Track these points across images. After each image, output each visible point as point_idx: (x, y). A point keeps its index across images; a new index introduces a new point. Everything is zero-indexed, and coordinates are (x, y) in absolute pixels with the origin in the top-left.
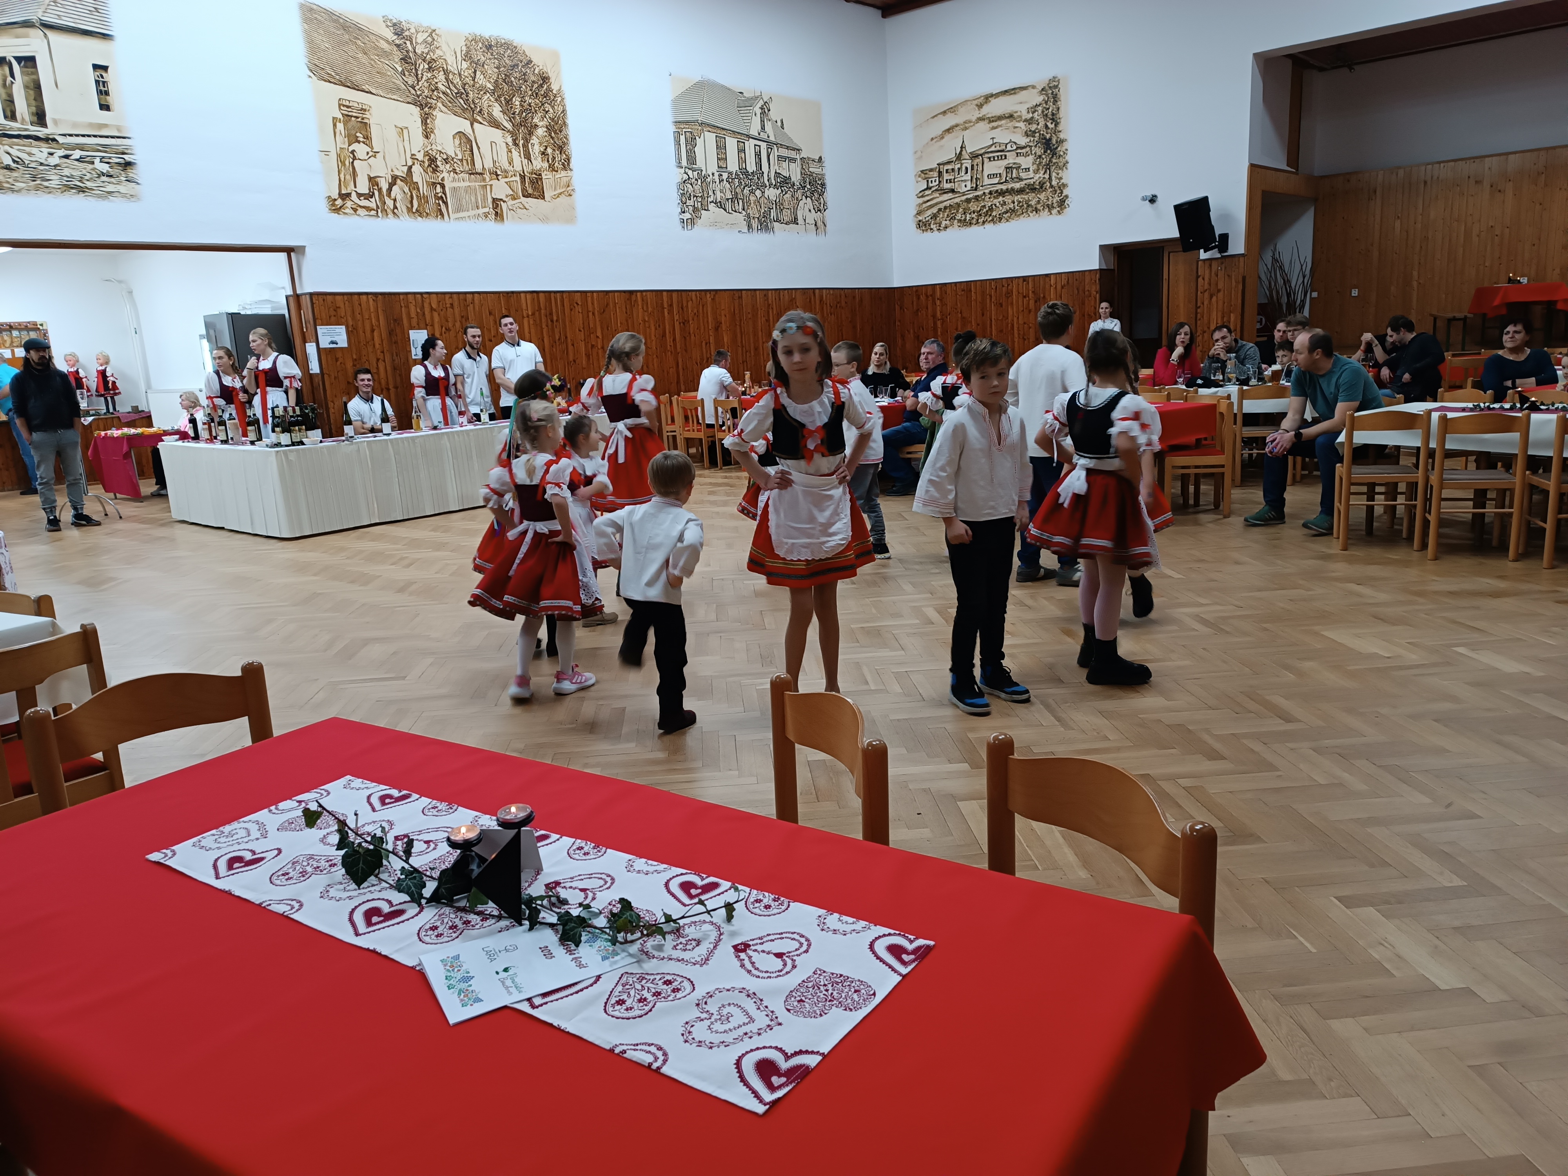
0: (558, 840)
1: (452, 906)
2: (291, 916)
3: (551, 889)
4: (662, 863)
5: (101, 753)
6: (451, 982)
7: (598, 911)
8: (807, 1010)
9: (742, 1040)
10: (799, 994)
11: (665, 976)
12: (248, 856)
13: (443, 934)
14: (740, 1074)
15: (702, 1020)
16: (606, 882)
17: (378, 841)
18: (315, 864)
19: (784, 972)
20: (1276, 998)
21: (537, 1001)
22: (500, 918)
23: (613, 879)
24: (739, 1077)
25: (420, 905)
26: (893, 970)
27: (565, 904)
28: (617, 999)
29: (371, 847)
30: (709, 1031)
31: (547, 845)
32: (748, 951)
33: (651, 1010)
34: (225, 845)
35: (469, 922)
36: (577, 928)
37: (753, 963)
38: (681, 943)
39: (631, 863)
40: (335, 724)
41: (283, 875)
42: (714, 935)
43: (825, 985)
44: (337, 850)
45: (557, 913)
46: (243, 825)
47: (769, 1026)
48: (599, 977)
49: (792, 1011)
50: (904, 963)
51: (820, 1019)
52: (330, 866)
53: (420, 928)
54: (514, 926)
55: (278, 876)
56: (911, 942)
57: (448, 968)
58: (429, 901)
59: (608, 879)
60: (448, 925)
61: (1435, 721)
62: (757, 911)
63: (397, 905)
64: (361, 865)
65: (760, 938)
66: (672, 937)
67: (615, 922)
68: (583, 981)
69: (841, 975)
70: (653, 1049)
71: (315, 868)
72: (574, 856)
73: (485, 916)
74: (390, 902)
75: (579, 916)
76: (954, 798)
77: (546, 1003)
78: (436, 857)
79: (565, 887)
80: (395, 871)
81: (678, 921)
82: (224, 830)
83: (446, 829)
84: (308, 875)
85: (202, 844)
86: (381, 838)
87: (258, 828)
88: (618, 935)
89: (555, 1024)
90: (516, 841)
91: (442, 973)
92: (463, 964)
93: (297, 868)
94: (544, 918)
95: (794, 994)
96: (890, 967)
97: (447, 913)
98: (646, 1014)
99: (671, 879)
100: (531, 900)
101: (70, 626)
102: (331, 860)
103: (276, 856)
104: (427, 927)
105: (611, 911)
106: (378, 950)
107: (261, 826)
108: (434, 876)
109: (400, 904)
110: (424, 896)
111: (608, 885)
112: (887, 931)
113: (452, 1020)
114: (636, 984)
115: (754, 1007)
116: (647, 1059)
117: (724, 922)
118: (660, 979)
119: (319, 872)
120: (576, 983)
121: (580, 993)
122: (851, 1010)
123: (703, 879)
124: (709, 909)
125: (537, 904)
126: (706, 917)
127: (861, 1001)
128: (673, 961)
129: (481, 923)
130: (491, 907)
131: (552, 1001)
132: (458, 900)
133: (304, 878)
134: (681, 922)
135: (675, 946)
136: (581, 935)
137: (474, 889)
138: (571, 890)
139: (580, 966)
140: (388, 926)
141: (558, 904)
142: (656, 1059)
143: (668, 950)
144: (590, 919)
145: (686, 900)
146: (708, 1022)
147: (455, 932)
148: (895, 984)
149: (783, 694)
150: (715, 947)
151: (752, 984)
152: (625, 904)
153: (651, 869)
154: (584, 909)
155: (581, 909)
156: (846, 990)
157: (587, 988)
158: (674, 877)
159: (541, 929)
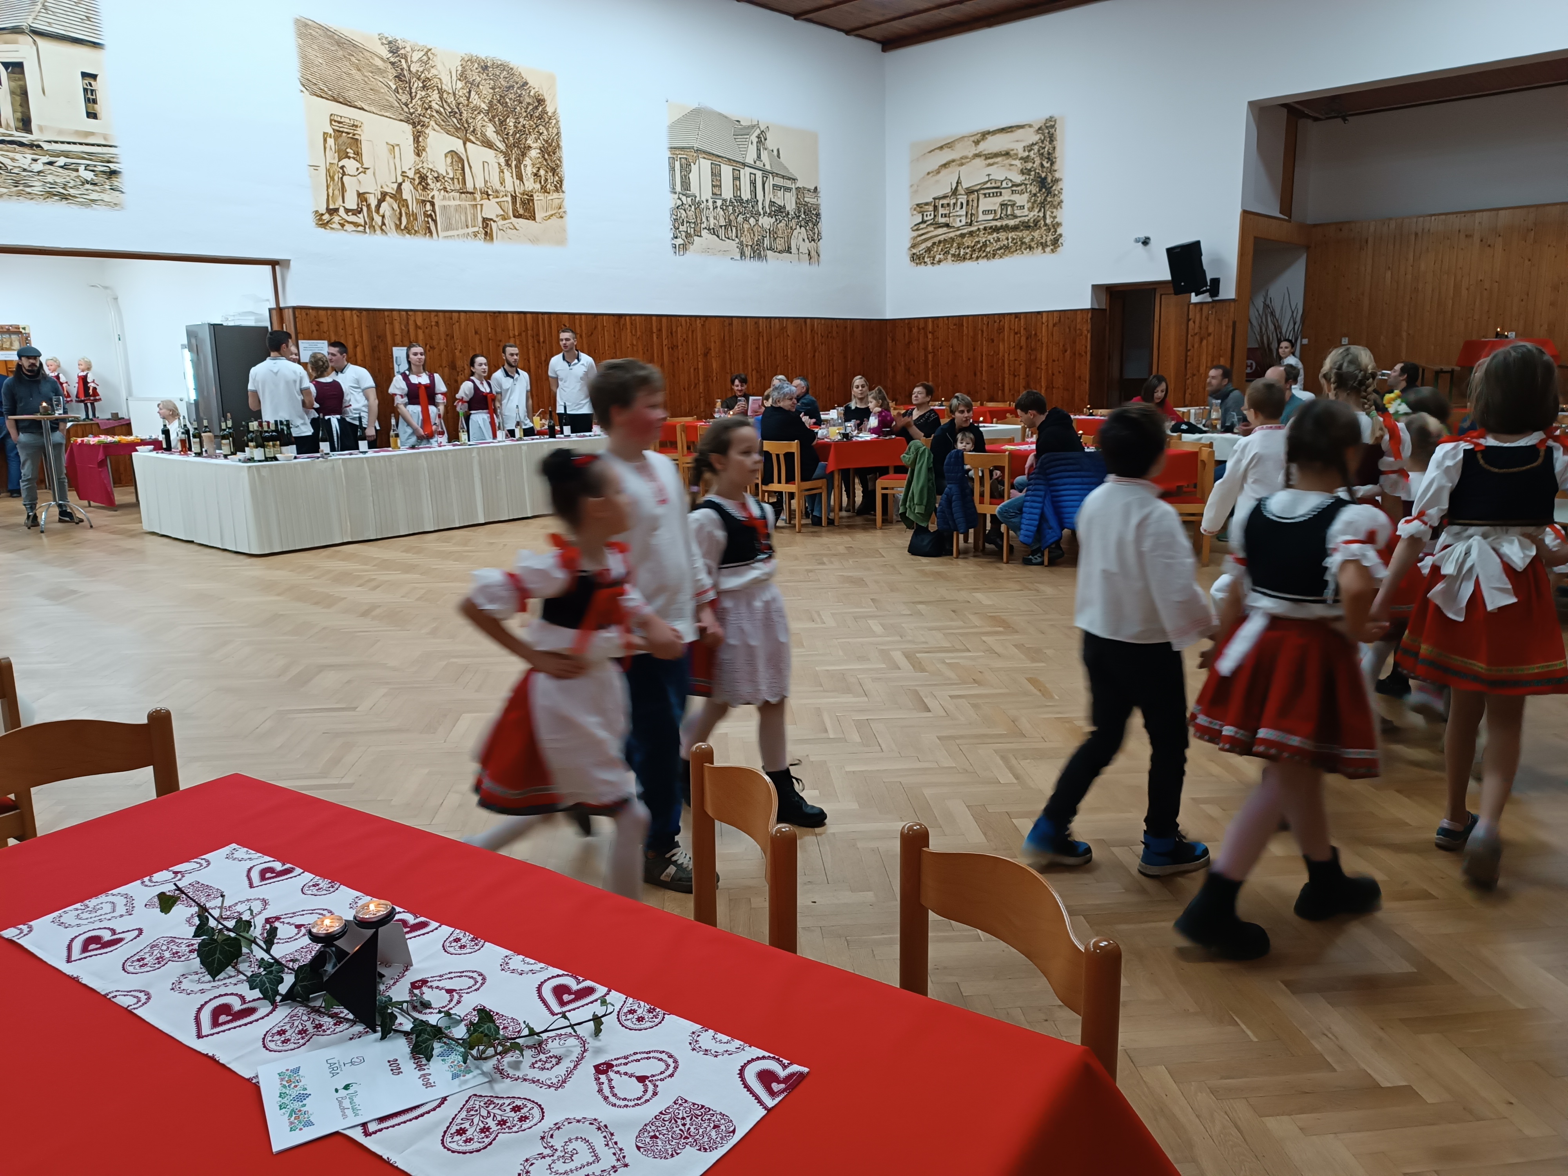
0: (436, 929)
1: (307, 1006)
2: (135, 1011)
3: (417, 989)
4: (540, 962)
5: (15, 793)
6: (285, 1100)
7: (459, 1019)
8: (659, 1148)
10: (653, 1128)
11: (515, 1100)
12: (107, 936)
13: (290, 1040)
15: (544, 1157)
16: (476, 982)
17: (244, 925)
18: (175, 948)
19: (643, 1100)
20: (1213, 1091)
21: (372, 1127)
22: (354, 1023)
23: (484, 979)
25: (273, 1002)
26: (760, 1102)
27: (425, 1009)
28: (458, 1128)
29: (232, 935)
30: (549, 1171)
31: (423, 934)
32: (610, 1073)
33: (490, 1144)
34: (85, 922)
35: (321, 1026)
36: (431, 1038)
37: (612, 1088)
38: (540, 1060)
39: (507, 960)
40: (236, 782)
42: (578, 1050)
43: (683, 1118)
45: (415, 1019)
46: (111, 898)
47: (614, 1167)
48: (444, 1099)
49: (642, 1150)
50: (772, 1094)
51: (670, 1160)
52: (190, 952)
53: (267, 1032)
54: (366, 1032)
55: (133, 962)
56: (785, 1067)
57: (284, 1083)
58: (285, 998)
59: (479, 979)
60: (297, 1029)
62: (628, 1024)
63: (249, 1002)
64: (218, 955)
65: (626, 1058)
66: (532, 1054)
67: (473, 1033)
68: (426, 1103)
69: (703, 1107)
71: (173, 954)
72: (449, 949)
73: (338, 1020)
74: (242, 998)
75: (436, 1025)
77: (380, 1130)
78: (300, 946)
79: (431, 987)
80: (254, 962)
81: (541, 1035)
82: (90, 904)
83: (322, 912)
84: (165, 962)
85: (62, 920)
86: (248, 922)
87: (125, 903)
88: (474, 1049)
89: (385, 1157)
90: (371, 944)
91: (278, 1089)
92: (302, 1079)
93: (155, 953)
94: (401, 1024)
95: (648, 1128)
96: (757, 1098)
97: (300, 1014)
98: (486, 1147)
99: (545, 981)
100: (389, 1004)
102: (192, 945)
103: (135, 938)
104: (275, 1031)
105: (471, 1020)
106: (217, 1057)
107: (129, 900)
108: (293, 969)
109: (254, 1000)
110: (279, 992)
111: (478, 985)
112: (761, 1053)
113: (276, 1148)
114: (482, 1109)
115: (603, 1142)
117: (591, 1036)
118: (509, 1105)
119: (176, 959)
120: (418, 1106)
121: (420, 1118)
122: (705, 1150)
123: (579, 983)
124: (573, 1023)
125: (395, 1009)
127: (718, 1139)
128: (527, 1083)
129: (333, 1028)
130: (344, 1012)
131: (387, 1128)
132: (315, 999)
133: (159, 966)
134: (544, 1036)
135: (533, 1064)
136: (433, 1049)
137: (327, 991)
138: (437, 990)
139: (428, 1085)
140: (235, 1028)
141: (419, 1007)
143: (526, 1070)
144: (448, 1028)
145: (556, 1008)
146: (549, 1160)
147: (303, 1038)
148: (758, 1119)
149: (702, 766)
150: (575, 1066)
151: (605, 1113)
152: (485, 1015)
154: (445, 1015)
155: (443, 1015)
156: (705, 1125)
157: (428, 1112)
158: (549, 979)
159: (395, 1038)
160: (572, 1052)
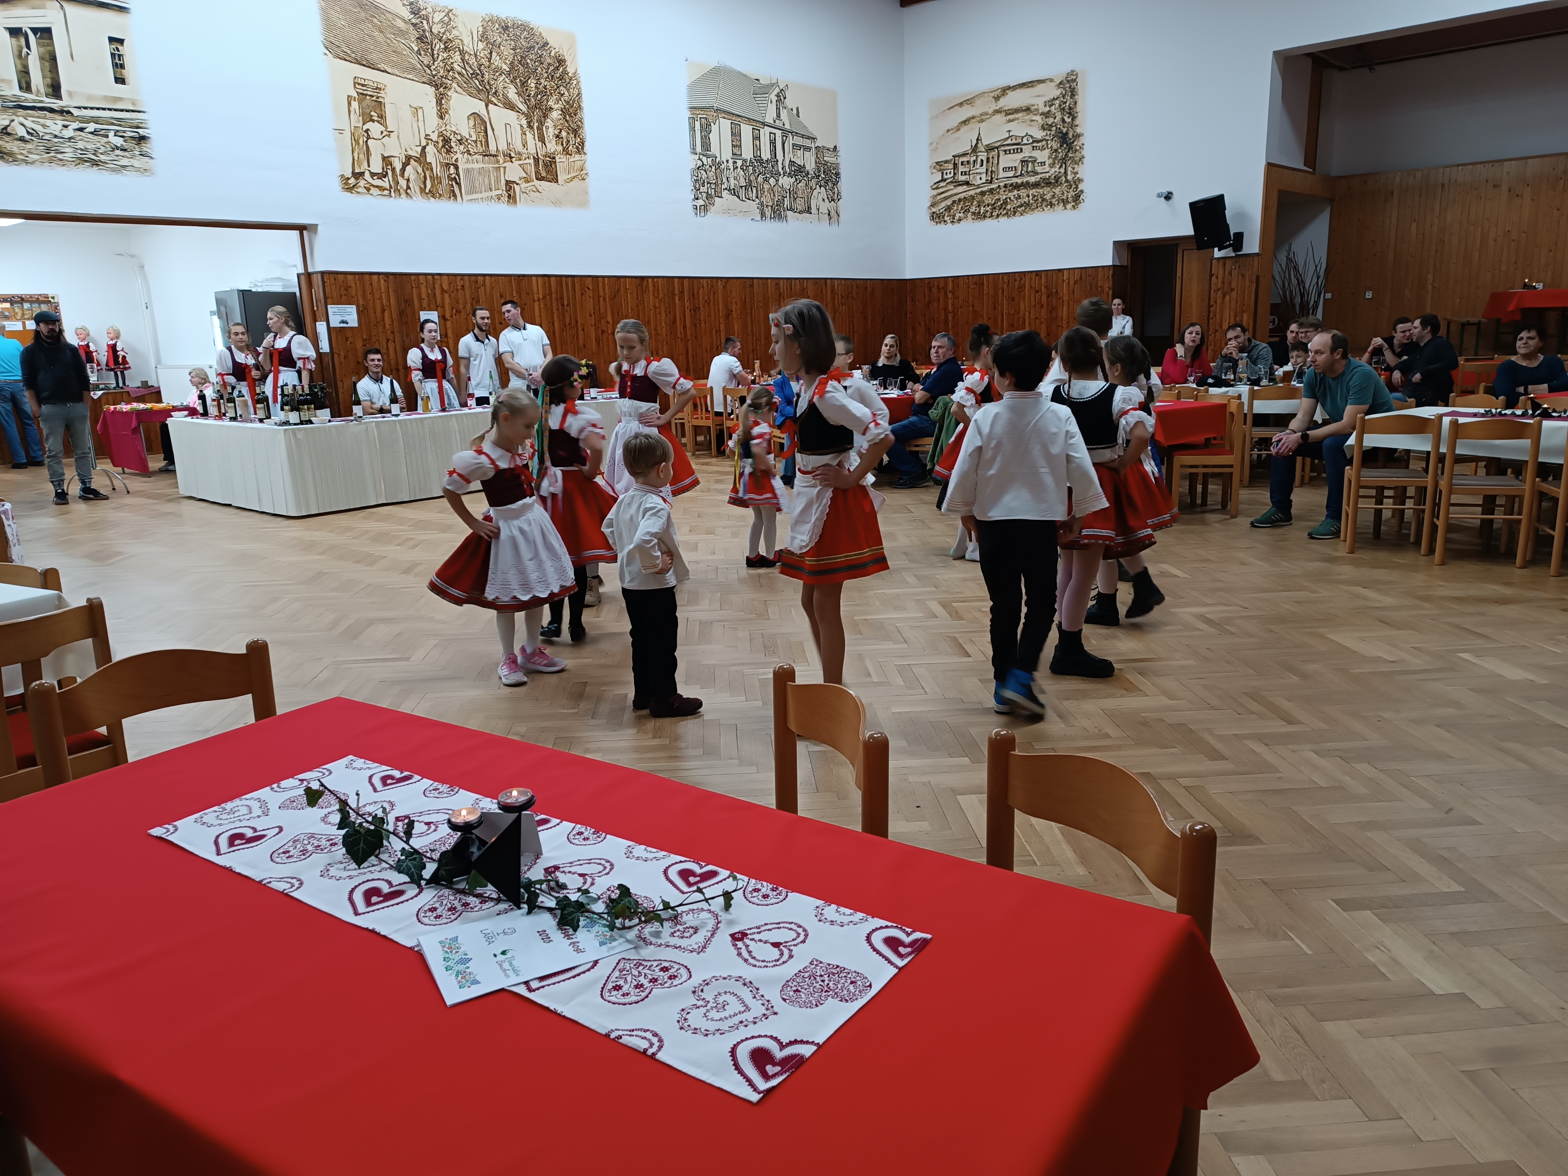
0: (558, 824)
1: (451, 888)
2: (291, 894)
3: (550, 873)
4: (662, 850)
5: (105, 727)
6: (449, 963)
7: (596, 897)
8: (803, 1000)
9: (737, 1028)
10: (795, 983)
11: (662, 962)
12: (249, 833)
13: (442, 916)
14: (735, 1062)
15: (698, 1007)
16: (605, 868)
17: (379, 821)
18: (316, 843)
19: (781, 962)
21: (534, 985)
22: (498, 901)
23: (612, 865)
24: (733, 1065)
25: (419, 886)
26: (890, 962)
27: (563, 889)
28: (614, 984)
29: (372, 827)
30: (705, 1019)
31: (547, 829)
32: (745, 940)
33: (647, 997)
34: (226, 821)
35: (468, 904)
36: (575, 912)
37: (750, 952)
38: (678, 930)
39: (630, 849)
40: (339, 705)
41: (284, 853)
42: (712, 923)
43: (821, 976)
44: (338, 829)
45: (556, 898)
46: (244, 802)
47: (764, 1015)
48: (596, 962)
49: (788, 1001)
50: (901, 956)
51: (816, 1009)
52: (331, 845)
53: (420, 909)
54: (512, 909)
55: (279, 854)
56: (908, 934)
57: (446, 949)
58: (429, 882)
59: (607, 865)
60: (446, 909)
61: (1437, 726)
62: (755, 900)
63: (396, 885)
64: (361, 845)
65: (758, 928)
66: (670, 925)
67: (614, 907)
68: (580, 965)
69: (838, 967)
70: (649, 1035)
71: (316, 847)
72: (574, 841)
73: (483, 899)
74: (389, 883)
75: (577, 901)
76: (955, 792)
77: (543, 987)
78: (437, 839)
79: (564, 872)
80: (395, 851)
81: (676, 908)
82: (226, 807)
83: (447, 811)
84: (309, 854)
85: (204, 820)
86: (382, 819)
87: (259, 806)
88: (616, 921)
89: (552, 1008)
90: (516, 825)
91: (441, 955)
92: (462, 946)
93: (298, 847)
94: (542, 902)
95: (790, 983)
96: (887, 959)
97: (447, 895)
98: (643, 1000)
99: (670, 866)
100: (530, 883)
101: (76, 600)
102: (332, 840)
103: (277, 834)
104: (426, 908)
105: (609, 896)
106: (377, 930)
107: (263, 804)
108: (434, 857)
109: (400, 884)
110: (424, 877)
111: (607, 871)
112: (884, 923)
113: (449, 1001)
114: (633, 970)
115: (750, 995)
116: (642, 1045)
117: (722, 910)
118: (657, 966)
119: (319, 851)
120: (573, 968)
121: (577, 977)
122: (847, 1001)
123: (701, 867)
124: (707, 897)
125: (536, 888)
126: (704, 905)
127: (857, 992)
128: (670, 948)
129: (480, 905)
130: (490, 890)
131: (549, 985)
132: (458, 882)
133: (305, 857)
134: (679, 909)
135: (672, 933)
136: (579, 920)
137: (473, 872)
138: (570, 874)
139: (578, 950)
140: (388, 907)
141: (556, 889)
142: (652, 1045)
143: (666, 938)
144: (589, 904)
145: (685, 888)
146: (703, 1010)
147: (453, 914)
148: (891, 976)
149: (785, 684)
150: (712, 935)
151: (749, 973)
152: (624, 890)
153: (650, 856)
154: (582, 894)
155: (580, 894)
156: (842, 981)
157: (584, 972)
158: (673, 864)
159: (540, 913)
160: (707, 923)
